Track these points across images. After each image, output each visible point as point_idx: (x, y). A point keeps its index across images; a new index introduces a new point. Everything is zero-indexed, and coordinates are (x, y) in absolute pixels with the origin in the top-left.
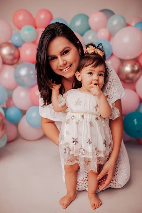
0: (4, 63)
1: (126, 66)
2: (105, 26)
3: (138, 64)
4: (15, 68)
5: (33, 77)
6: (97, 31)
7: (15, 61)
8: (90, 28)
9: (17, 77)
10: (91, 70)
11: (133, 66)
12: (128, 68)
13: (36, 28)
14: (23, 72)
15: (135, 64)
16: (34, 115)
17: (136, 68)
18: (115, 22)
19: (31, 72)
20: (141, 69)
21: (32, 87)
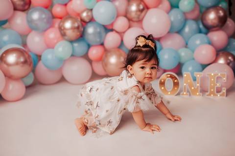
0: (15, 9)
1: (132, 5)
3: (143, 3)
4: (27, 14)
5: (45, 20)
7: (27, 7)
9: (30, 21)
11: (138, 6)
12: (134, 8)
14: (35, 16)
15: (140, 4)
16: (50, 57)
17: (141, 7)
19: (44, 16)
20: (147, 8)
21: (46, 30)
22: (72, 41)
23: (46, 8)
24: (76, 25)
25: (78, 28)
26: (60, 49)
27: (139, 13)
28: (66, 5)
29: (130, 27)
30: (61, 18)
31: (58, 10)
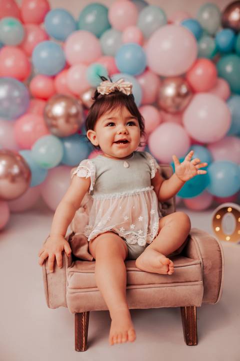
1: (167, 85)
2: (134, 23)
3: (186, 83)
5: (18, 101)
6: (121, 31)
8: (109, 26)
10: (110, 119)
11: (178, 87)
12: (170, 91)
13: (23, 22)
14: (2, 92)
15: (182, 83)
17: (184, 90)
18: (149, 17)
19: (16, 94)
20: (192, 91)
21: (19, 117)
22: (62, 138)
23: (22, 79)
24: (74, 110)
25: (76, 115)
26: (42, 150)
27: (178, 100)
28: (53, 78)
29: (162, 121)
30: (45, 99)
31: (40, 85)
